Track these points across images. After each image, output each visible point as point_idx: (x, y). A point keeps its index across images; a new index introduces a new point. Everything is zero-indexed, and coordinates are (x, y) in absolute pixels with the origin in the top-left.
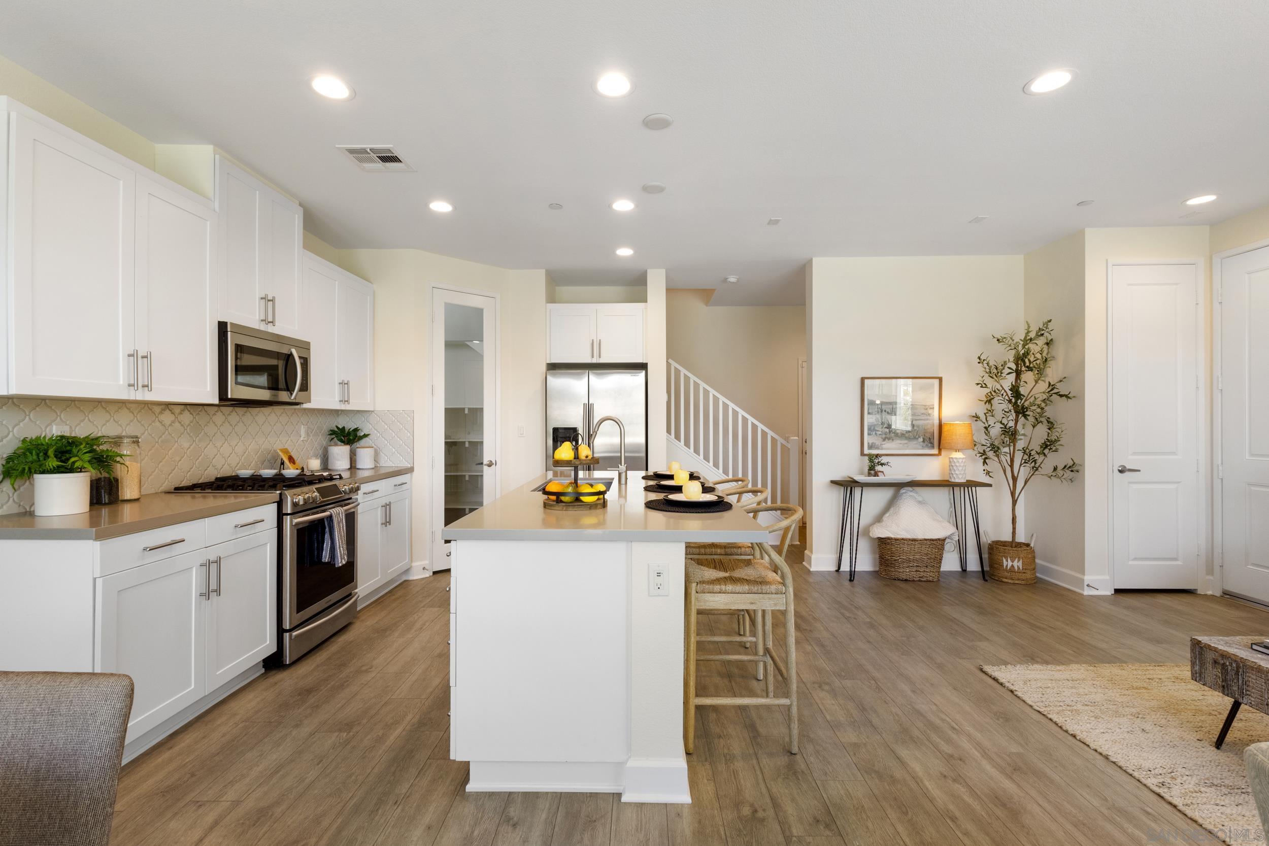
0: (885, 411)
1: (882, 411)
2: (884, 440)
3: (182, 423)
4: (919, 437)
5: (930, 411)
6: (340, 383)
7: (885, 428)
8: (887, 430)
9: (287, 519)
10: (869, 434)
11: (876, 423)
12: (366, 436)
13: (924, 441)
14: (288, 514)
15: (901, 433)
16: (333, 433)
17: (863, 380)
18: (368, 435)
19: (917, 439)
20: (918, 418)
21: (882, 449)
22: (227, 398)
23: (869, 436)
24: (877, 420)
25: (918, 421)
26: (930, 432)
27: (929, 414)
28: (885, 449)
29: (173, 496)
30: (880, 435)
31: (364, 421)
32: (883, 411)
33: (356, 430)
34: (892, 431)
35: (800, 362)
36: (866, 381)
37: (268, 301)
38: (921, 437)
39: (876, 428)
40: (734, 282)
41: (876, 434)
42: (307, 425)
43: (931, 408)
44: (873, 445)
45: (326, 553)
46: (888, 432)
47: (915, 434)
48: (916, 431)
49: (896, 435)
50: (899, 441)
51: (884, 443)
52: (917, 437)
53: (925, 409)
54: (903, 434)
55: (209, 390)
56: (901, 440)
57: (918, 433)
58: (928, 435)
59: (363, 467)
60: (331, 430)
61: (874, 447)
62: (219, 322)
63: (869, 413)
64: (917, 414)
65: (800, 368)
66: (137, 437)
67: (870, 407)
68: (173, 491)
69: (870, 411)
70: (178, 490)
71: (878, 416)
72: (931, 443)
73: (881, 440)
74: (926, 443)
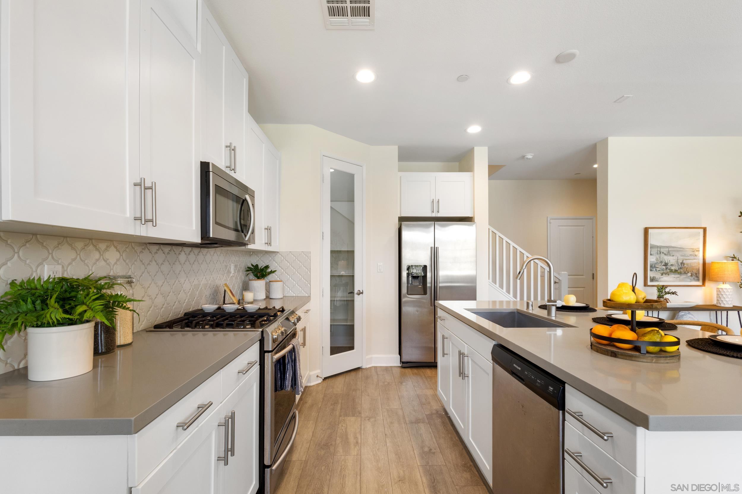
0: (663, 253)
1: (660, 253)
2: (662, 274)
3: (157, 262)
4: (688, 272)
5: (696, 253)
6: (265, 229)
7: (663, 265)
8: (664, 267)
9: (268, 357)
10: (651, 270)
11: (656, 262)
12: (272, 272)
13: (691, 276)
14: (269, 352)
15: (674, 269)
16: (249, 269)
17: (646, 230)
18: (275, 271)
19: (687, 274)
20: (687, 259)
21: (661, 281)
22: (209, 237)
23: (651, 272)
24: (657, 259)
25: (687, 261)
26: (696, 269)
27: (696, 255)
28: (663, 281)
29: (153, 334)
30: (659, 270)
31: (271, 259)
32: (662, 253)
33: (267, 267)
34: (668, 268)
35: (549, 219)
36: (650, 231)
37: (232, 149)
38: (690, 272)
39: (656, 266)
40: (530, 159)
41: (656, 270)
42: (234, 263)
43: (697, 251)
44: (654, 278)
45: (289, 383)
46: (665, 268)
47: (685, 270)
48: (686, 268)
49: (671, 271)
50: (673, 276)
51: (662, 277)
52: (687, 272)
53: (692, 251)
54: (676, 270)
55: (194, 228)
56: (675, 275)
57: (687, 270)
58: (695, 271)
59: (276, 298)
60: (248, 267)
61: (655, 280)
62: (201, 162)
63: (651, 254)
64: (687, 255)
65: (549, 224)
66: (131, 278)
67: (652, 250)
68: (153, 329)
69: (652, 253)
70: (158, 327)
71: (658, 256)
72: (697, 277)
73: (660, 274)
74: (693, 277)
